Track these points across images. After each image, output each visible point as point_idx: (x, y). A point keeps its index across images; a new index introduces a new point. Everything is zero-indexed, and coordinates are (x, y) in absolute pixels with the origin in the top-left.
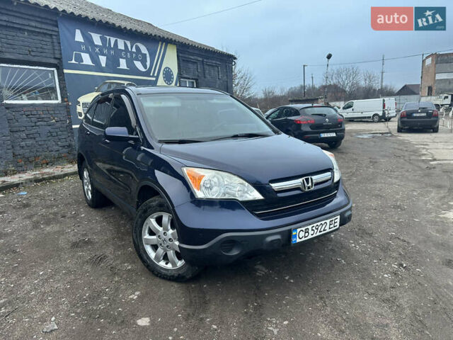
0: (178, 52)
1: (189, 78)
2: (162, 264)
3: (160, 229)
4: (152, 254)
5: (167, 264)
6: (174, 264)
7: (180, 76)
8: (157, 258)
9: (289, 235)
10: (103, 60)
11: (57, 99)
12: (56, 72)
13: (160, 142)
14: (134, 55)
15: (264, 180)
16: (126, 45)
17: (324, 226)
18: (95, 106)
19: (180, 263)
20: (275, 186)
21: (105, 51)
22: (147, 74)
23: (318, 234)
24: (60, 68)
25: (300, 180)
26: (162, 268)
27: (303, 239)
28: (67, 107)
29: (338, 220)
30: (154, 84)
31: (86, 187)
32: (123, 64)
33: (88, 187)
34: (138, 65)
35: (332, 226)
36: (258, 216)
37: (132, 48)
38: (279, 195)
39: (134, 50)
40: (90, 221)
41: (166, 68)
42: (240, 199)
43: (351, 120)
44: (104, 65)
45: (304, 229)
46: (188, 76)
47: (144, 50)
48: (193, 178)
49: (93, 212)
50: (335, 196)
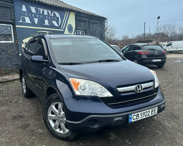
0: (76, 16)
1: (81, 30)
2: (58, 130)
3: (57, 111)
4: (53, 125)
5: (60, 130)
6: (64, 131)
7: (76, 28)
8: (55, 127)
9: (127, 118)
10: (36, 20)
11: (12, 40)
12: (12, 27)
13: (59, 64)
14: (52, 18)
15: (113, 86)
16: (48, 12)
17: (148, 113)
18: (29, 44)
19: (67, 131)
20: (120, 89)
21: (38, 16)
22: (59, 28)
23: (145, 117)
24: (14, 25)
25: (134, 86)
26: (58, 133)
27: (136, 120)
28: (17, 45)
29: (157, 110)
30: (62, 33)
31: (23, 87)
32: (47, 22)
33: (24, 87)
34: (55, 23)
35: (153, 113)
36: (110, 106)
37: (51, 14)
38: (122, 94)
39: (52, 15)
40: (24, 105)
41: (69, 24)
42: (100, 96)
43: (171, 52)
44: (36, 23)
45: (136, 114)
46: (81, 29)
47: (58, 15)
48: (74, 84)
49: (26, 100)
50: (156, 95)
